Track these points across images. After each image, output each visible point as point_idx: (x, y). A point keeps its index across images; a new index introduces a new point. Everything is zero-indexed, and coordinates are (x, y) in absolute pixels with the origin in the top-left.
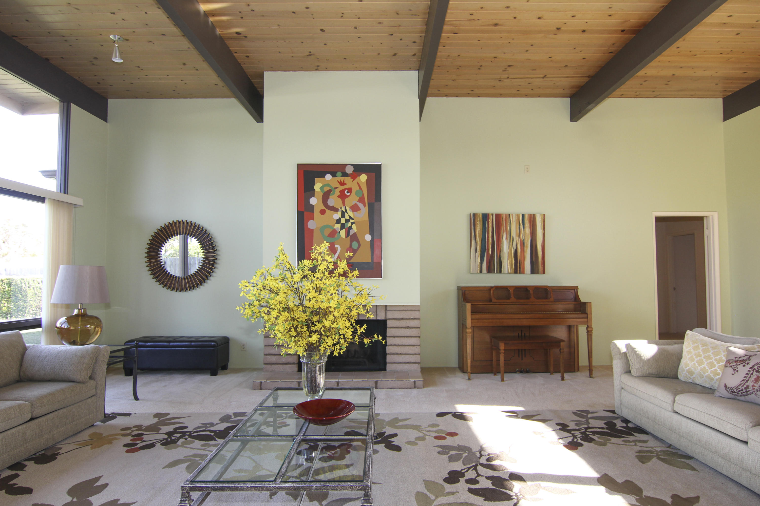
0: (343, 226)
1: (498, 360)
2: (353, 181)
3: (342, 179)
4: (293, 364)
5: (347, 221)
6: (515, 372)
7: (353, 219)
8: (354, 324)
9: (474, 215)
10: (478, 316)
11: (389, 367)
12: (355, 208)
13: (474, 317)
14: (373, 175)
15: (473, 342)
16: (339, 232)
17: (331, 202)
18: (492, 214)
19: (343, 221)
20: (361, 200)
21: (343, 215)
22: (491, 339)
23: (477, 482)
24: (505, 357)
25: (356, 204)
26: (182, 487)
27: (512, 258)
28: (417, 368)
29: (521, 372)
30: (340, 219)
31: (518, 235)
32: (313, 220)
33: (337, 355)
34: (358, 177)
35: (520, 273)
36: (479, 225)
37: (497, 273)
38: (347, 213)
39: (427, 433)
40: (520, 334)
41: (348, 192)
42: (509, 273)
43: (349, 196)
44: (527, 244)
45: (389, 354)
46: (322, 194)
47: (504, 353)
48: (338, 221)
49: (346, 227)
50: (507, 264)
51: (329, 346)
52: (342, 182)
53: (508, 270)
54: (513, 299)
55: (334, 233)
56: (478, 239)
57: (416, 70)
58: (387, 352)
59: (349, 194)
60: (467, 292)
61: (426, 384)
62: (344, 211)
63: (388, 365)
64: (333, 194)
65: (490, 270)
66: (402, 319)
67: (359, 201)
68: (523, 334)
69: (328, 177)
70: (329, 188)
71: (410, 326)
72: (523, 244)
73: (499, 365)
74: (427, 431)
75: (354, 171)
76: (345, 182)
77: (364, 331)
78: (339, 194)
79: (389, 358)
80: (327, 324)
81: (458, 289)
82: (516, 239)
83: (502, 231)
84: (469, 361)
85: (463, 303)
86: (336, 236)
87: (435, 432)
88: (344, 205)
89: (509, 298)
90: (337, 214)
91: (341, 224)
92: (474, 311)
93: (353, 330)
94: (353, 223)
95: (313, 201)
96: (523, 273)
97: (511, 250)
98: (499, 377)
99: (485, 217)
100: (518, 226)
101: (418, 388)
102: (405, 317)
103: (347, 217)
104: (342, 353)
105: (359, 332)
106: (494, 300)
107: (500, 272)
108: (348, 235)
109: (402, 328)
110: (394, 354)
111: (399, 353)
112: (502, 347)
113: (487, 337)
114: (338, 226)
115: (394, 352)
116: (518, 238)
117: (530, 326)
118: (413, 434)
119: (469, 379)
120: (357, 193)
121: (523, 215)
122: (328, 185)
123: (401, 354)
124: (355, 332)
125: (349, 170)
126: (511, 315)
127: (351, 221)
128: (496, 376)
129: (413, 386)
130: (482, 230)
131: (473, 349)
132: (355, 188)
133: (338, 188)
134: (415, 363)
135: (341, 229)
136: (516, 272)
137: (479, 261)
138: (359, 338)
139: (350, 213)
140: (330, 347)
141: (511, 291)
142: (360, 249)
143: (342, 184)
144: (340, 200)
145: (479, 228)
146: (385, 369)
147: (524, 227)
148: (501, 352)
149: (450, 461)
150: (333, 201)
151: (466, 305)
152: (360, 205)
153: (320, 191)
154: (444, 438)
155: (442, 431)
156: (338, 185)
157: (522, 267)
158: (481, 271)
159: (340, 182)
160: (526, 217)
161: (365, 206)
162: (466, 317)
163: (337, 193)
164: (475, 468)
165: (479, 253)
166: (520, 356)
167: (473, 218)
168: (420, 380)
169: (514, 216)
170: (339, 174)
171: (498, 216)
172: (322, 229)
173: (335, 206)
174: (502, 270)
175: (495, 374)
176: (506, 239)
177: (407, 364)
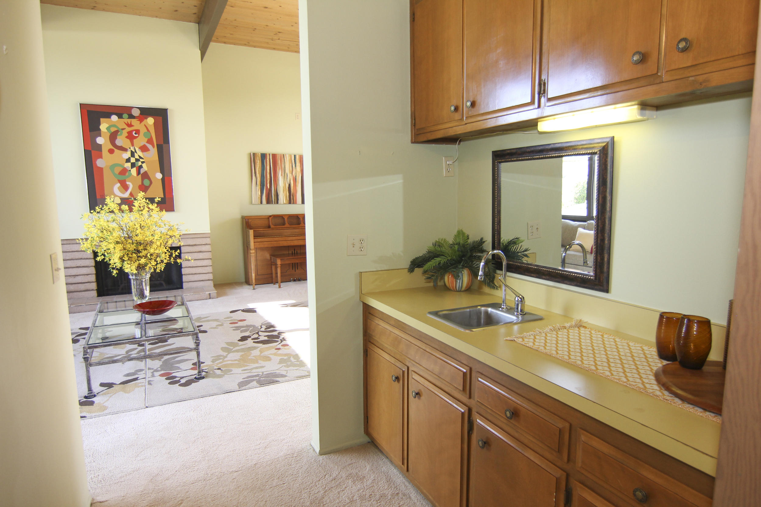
0: (133, 165)
1: (277, 273)
2: (140, 123)
3: (129, 121)
4: (93, 290)
5: (137, 160)
6: (290, 281)
7: (143, 159)
8: (169, 250)
9: (254, 154)
10: (259, 240)
11: (185, 285)
12: (144, 149)
13: (256, 240)
14: (160, 119)
15: (256, 260)
16: (130, 170)
17: (119, 142)
18: (269, 154)
19: (133, 160)
20: (150, 141)
21: (133, 154)
22: (271, 258)
23: (259, 338)
24: (281, 271)
25: (145, 145)
26: (83, 347)
27: (286, 192)
28: (211, 283)
29: (294, 280)
30: (129, 158)
31: (291, 172)
32: (102, 158)
33: (159, 271)
34: (145, 120)
35: (293, 203)
36: (258, 163)
37: (275, 203)
38: (136, 153)
39: (224, 322)
40: (293, 252)
41: (135, 134)
42: (284, 204)
43: (137, 137)
44: (298, 180)
45: (184, 275)
46: (109, 134)
47: (280, 267)
48: (128, 160)
49: (136, 166)
50: (283, 197)
51: (152, 266)
52: (130, 123)
53: (284, 201)
54: (287, 225)
55: (124, 171)
56: (258, 176)
57: (197, 23)
58: (183, 273)
59: (137, 135)
60: (250, 220)
61: (219, 295)
62: (134, 151)
63: (184, 284)
64: (121, 135)
65: (269, 202)
66: (195, 245)
67: (148, 142)
68: (296, 252)
69: (114, 118)
70: (115, 129)
71: (202, 250)
72: (295, 180)
73: (277, 276)
74: (224, 321)
75: (141, 114)
76: (132, 124)
77: (178, 254)
78: (127, 135)
79: (185, 278)
80: (152, 251)
81: (242, 218)
82: (290, 175)
83: (278, 169)
84: (253, 275)
85: (247, 230)
86: (127, 174)
87: (230, 321)
88: (133, 145)
89: (284, 224)
90: (127, 153)
91: (132, 163)
92: (255, 237)
93: (169, 254)
94: (143, 162)
95: (100, 140)
96: (296, 203)
97: (286, 185)
98: (277, 285)
99: (263, 156)
100: (291, 165)
101: (213, 298)
102: (198, 243)
103: (137, 157)
104: (163, 270)
105: (174, 255)
106: (272, 226)
107: (277, 203)
108: (138, 173)
109: (196, 252)
110: (189, 274)
111: (194, 273)
112: (279, 262)
113: (267, 256)
114: (128, 165)
115: (190, 273)
116: (291, 175)
117: (300, 245)
118: (215, 324)
119: (254, 289)
120: (145, 135)
121: (295, 156)
122: (114, 126)
123: (195, 274)
124: (171, 256)
125: (136, 113)
126: (286, 238)
127: (141, 160)
128: (275, 285)
129: (209, 297)
130: (261, 168)
131: (256, 266)
132: (143, 130)
133: (125, 129)
134: (209, 280)
135: (132, 168)
136: (290, 203)
137: (260, 193)
138: (174, 259)
139: (139, 153)
140: (154, 267)
141: (286, 219)
142: (151, 186)
143: (129, 125)
144: (128, 141)
145: (258, 165)
146: (182, 288)
147: (295, 166)
148: (278, 266)
149: (241, 333)
150: (121, 141)
151: (249, 231)
152: (149, 146)
153: (106, 131)
154: (237, 323)
155: (235, 320)
156: (125, 126)
157: (294, 198)
158: (261, 203)
159: (127, 123)
160: (297, 157)
161: (154, 147)
162: (249, 241)
163: (125, 133)
164: (258, 333)
165: (259, 187)
166: (294, 269)
167: (253, 157)
168: (214, 292)
169: (287, 156)
170: (125, 116)
171: (274, 156)
172: (112, 167)
173: (124, 146)
174: (279, 201)
175: (274, 284)
176: (282, 175)
177: (202, 282)
